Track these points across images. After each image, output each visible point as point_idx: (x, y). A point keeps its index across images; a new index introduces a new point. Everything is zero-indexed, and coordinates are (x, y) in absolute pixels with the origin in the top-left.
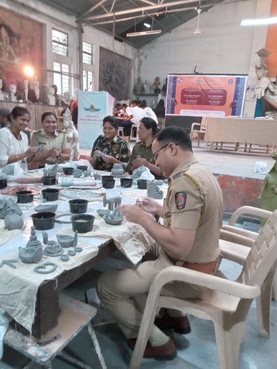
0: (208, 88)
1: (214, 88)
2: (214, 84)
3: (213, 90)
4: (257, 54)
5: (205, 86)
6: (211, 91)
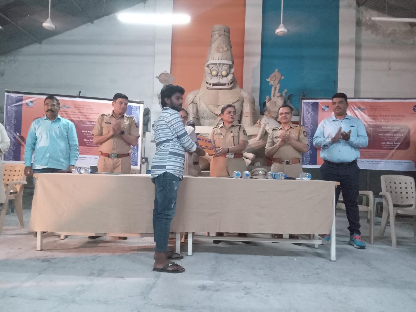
0: (82, 118)
1: (91, 119)
2: (90, 113)
3: (91, 122)
4: (158, 79)
5: (77, 115)
6: (86, 123)
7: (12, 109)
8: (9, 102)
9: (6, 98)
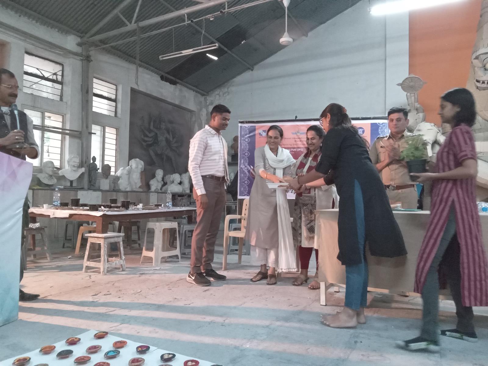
4: (400, 87)
7: (245, 141)
8: (243, 133)
9: (239, 129)
